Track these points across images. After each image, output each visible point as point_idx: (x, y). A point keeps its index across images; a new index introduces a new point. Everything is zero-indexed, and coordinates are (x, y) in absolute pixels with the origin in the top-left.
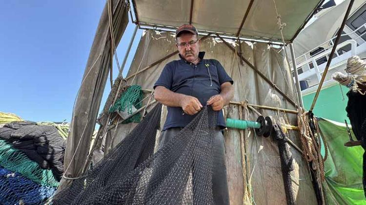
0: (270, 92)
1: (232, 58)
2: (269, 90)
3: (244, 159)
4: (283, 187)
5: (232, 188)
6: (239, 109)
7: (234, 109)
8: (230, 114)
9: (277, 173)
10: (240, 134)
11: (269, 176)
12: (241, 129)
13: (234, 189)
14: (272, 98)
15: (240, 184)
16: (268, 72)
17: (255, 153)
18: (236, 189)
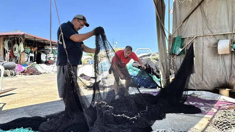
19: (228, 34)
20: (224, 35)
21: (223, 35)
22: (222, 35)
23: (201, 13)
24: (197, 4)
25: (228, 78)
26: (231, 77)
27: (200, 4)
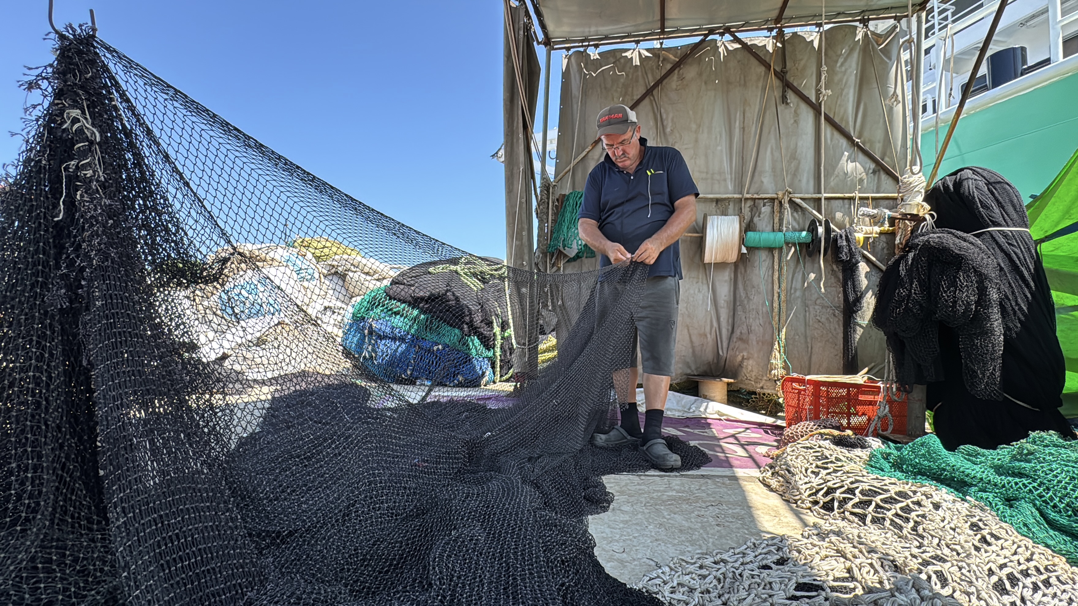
0: (844, 158)
1: (764, 89)
2: (843, 154)
3: (776, 297)
4: (841, 335)
5: (755, 343)
6: (773, 208)
7: (763, 209)
8: (756, 219)
9: (834, 315)
10: (773, 256)
11: (819, 321)
12: (775, 248)
13: (758, 343)
14: (846, 174)
15: (768, 337)
16: (845, 111)
17: (799, 286)
18: (760, 343)
19: (728, 199)
20: (717, 201)
21: (714, 204)
22: (711, 200)
23: (652, 123)
24: (641, 91)
25: (725, 345)
26: (735, 340)
27: (649, 92)
